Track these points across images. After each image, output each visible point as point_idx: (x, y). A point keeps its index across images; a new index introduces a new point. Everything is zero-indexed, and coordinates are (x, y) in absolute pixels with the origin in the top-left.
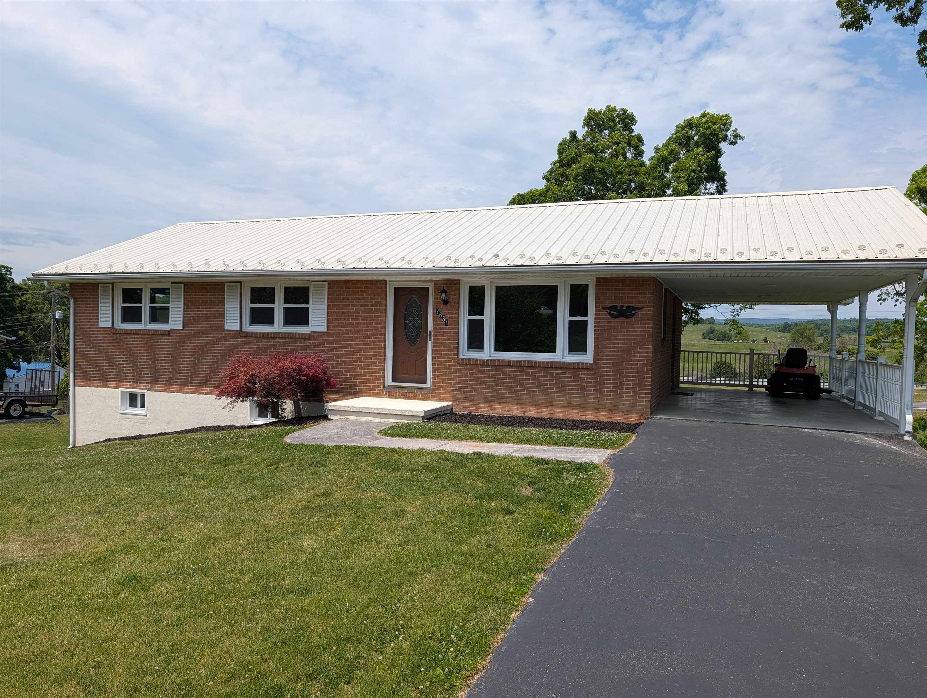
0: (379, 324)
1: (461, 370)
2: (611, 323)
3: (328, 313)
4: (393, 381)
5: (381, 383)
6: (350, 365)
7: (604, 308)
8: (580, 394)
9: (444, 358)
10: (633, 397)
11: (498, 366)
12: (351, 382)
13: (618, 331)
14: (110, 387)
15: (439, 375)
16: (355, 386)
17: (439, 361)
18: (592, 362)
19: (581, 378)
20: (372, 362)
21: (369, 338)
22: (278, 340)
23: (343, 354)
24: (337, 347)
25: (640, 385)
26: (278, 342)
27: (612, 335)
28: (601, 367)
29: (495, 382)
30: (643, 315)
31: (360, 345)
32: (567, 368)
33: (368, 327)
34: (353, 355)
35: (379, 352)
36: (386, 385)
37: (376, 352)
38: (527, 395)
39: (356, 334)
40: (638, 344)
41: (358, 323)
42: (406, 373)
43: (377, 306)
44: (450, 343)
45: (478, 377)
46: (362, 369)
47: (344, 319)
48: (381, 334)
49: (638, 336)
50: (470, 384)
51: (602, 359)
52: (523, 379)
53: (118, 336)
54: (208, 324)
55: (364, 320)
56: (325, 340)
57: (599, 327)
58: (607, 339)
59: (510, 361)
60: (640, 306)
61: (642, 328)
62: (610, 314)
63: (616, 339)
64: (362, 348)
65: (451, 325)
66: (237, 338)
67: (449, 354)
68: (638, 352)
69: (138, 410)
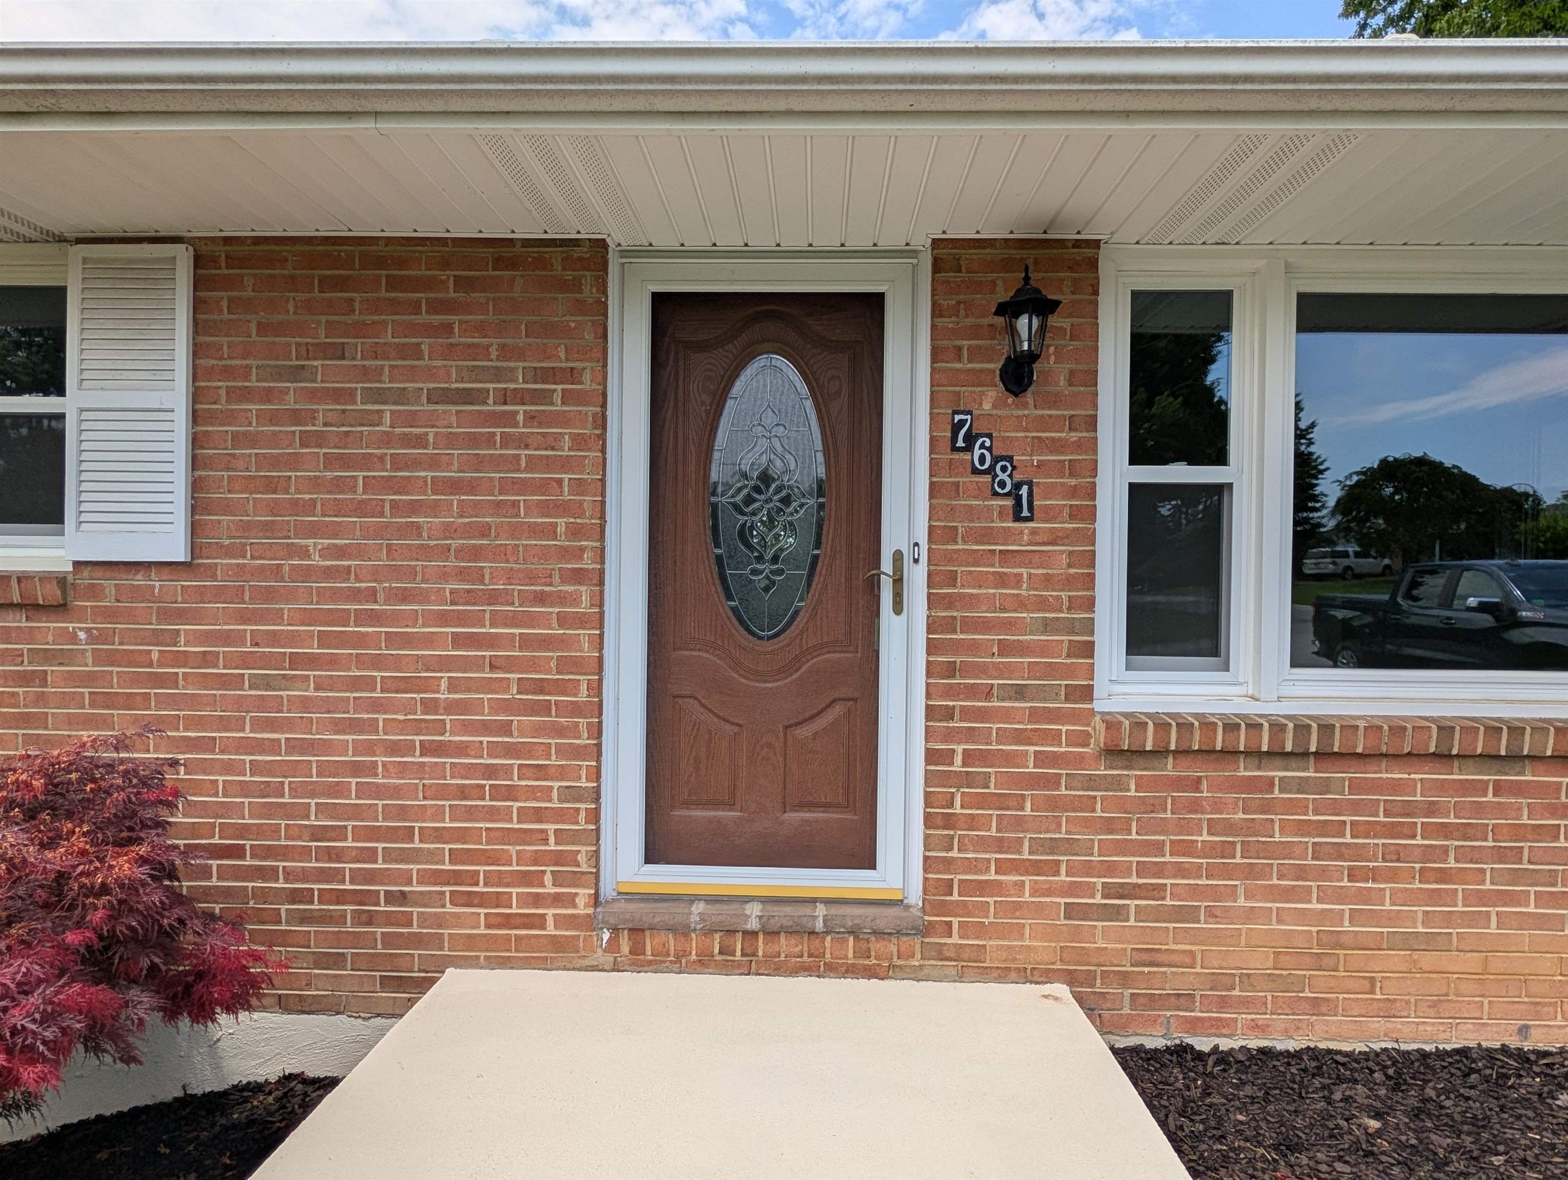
0: (563, 508)
1: (1118, 784)
3: (196, 441)
4: (652, 856)
5: (576, 879)
6: (356, 769)
9: (1007, 715)
12: (371, 877)
15: (972, 822)
16: (402, 898)
17: (970, 735)
20: (511, 751)
21: (493, 597)
23: (305, 704)
24: (267, 661)
29: (1339, 852)
31: (429, 641)
33: (484, 532)
34: (377, 706)
35: (561, 687)
36: (607, 890)
37: (540, 687)
38: (1541, 921)
39: (396, 572)
41: (414, 508)
42: (731, 806)
43: (544, 397)
44: (1047, 626)
45: (1230, 828)
46: (442, 792)
47: (316, 484)
48: (578, 576)
50: (1181, 871)
52: (1519, 832)
55: (455, 486)
56: (182, 616)
59: (1446, 729)
64: (445, 664)
65: (1051, 515)
67: (1041, 693)
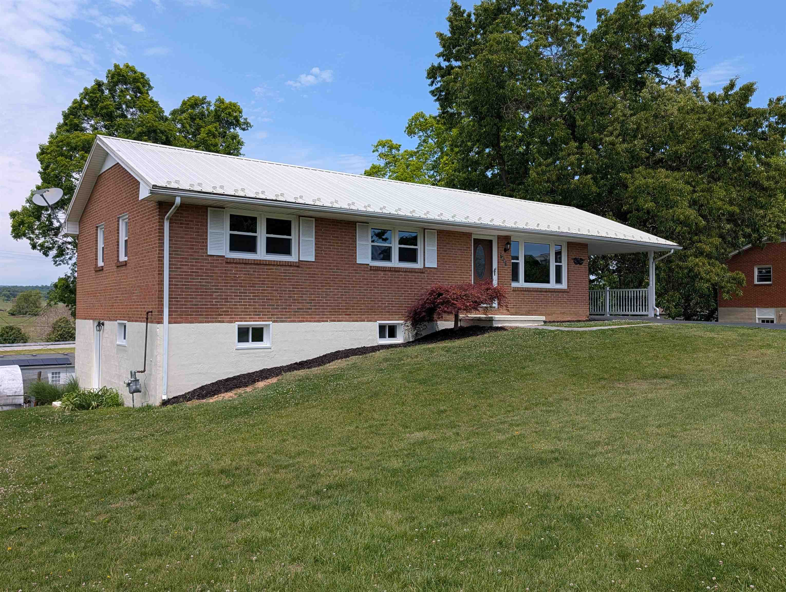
0: (469, 263)
1: (513, 294)
3: (437, 253)
7: (572, 259)
11: (526, 291)
14: (223, 322)
21: (463, 273)
24: (443, 280)
31: (457, 277)
32: (555, 292)
33: (462, 265)
39: (455, 269)
41: (456, 262)
43: (467, 250)
47: (447, 259)
48: (470, 271)
53: (234, 265)
55: (460, 260)
56: (435, 274)
57: (570, 269)
62: (574, 262)
64: (459, 280)
65: (508, 265)
66: (367, 271)
67: (507, 284)
69: (251, 344)
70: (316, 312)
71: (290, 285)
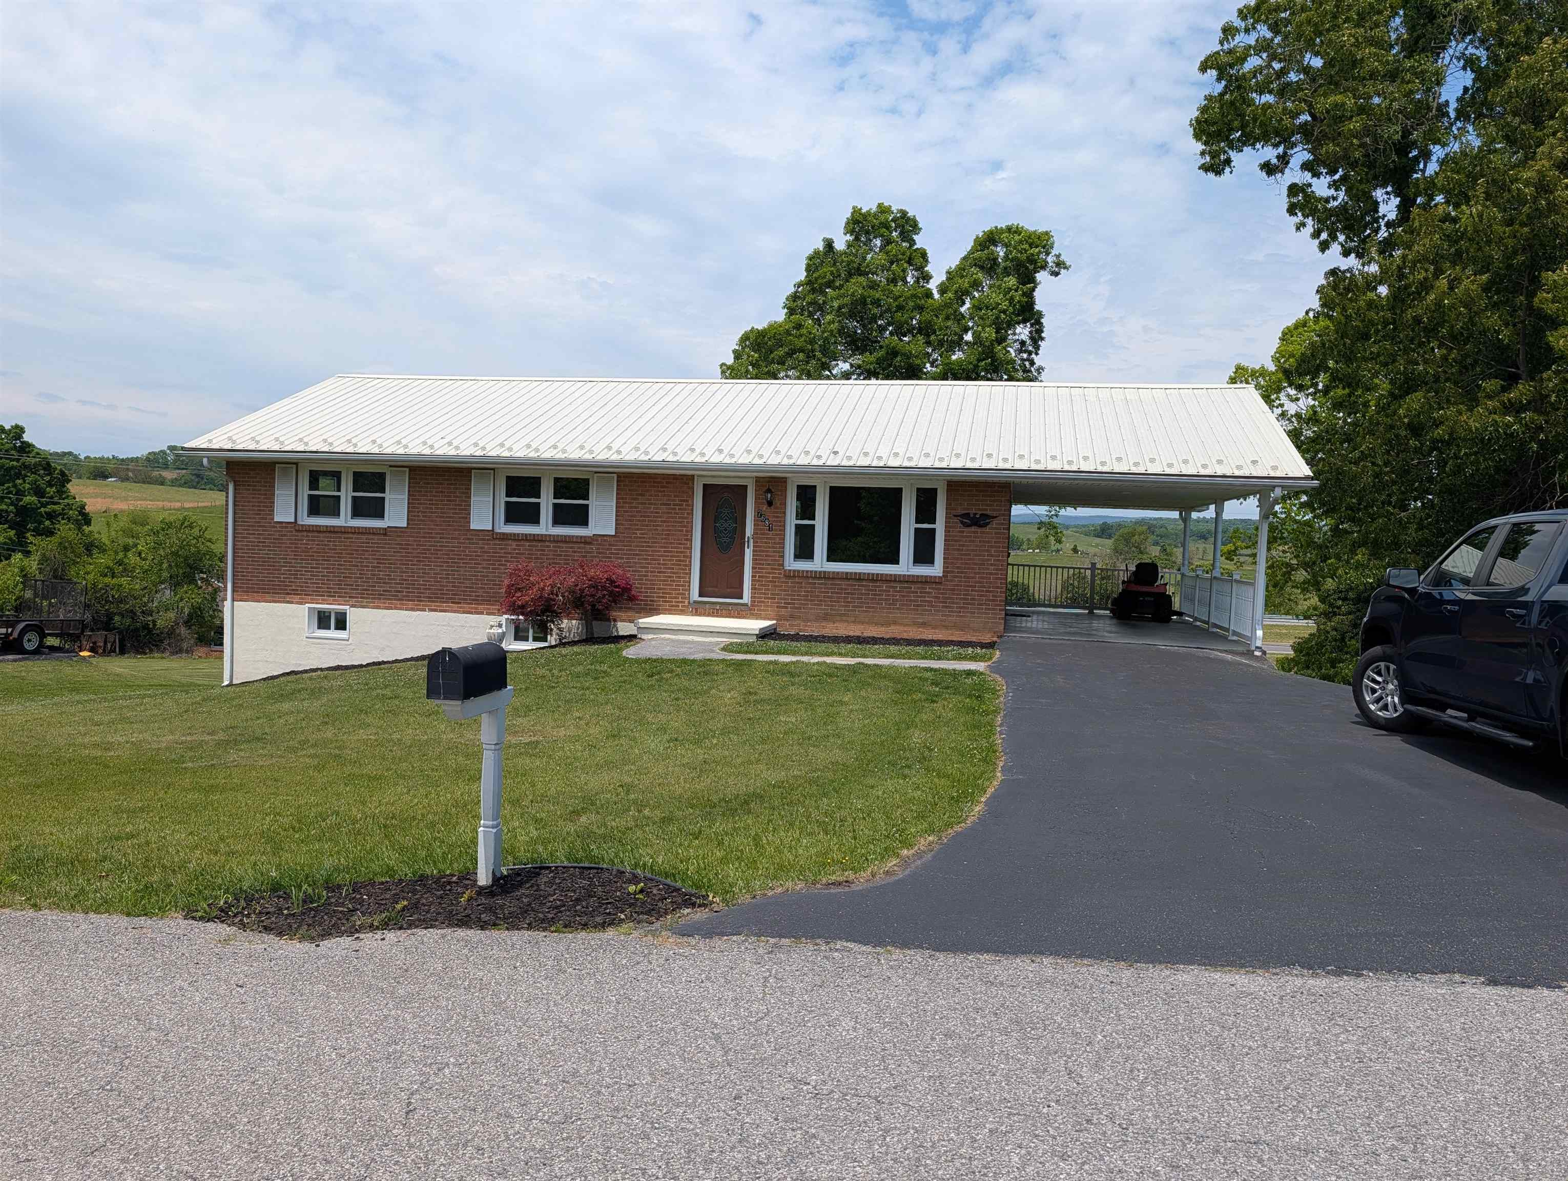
0: (685, 527)
1: (787, 583)
2: (963, 532)
3: (617, 512)
4: (700, 596)
5: (685, 598)
6: (645, 576)
7: (955, 516)
8: (927, 610)
9: (767, 569)
10: (986, 613)
11: (833, 578)
12: (647, 597)
13: (970, 541)
14: (292, 603)
15: (759, 589)
16: (653, 601)
17: (759, 572)
18: (941, 575)
19: (929, 593)
20: (674, 573)
21: (671, 543)
22: (547, 544)
23: (636, 563)
24: (629, 554)
25: (993, 601)
26: (548, 546)
27: (963, 545)
28: (952, 581)
29: (828, 597)
30: (999, 524)
31: (659, 551)
32: (913, 582)
33: (670, 530)
34: (648, 564)
35: (683, 561)
36: (691, 601)
37: (680, 561)
38: (866, 611)
39: (653, 538)
40: (992, 556)
41: (657, 526)
42: (716, 587)
43: (682, 505)
44: (774, 552)
45: (808, 592)
46: (661, 581)
47: (639, 521)
48: (687, 540)
49: (992, 547)
50: (798, 600)
51: (952, 572)
52: (862, 594)
53: (305, 534)
54: (444, 521)
55: (665, 522)
56: (613, 545)
57: (950, 536)
58: (958, 550)
59: (847, 573)
60: (995, 514)
61: (997, 538)
62: (962, 522)
63: (968, 550)
64: (662, 556)
65: (776, 530)
66: (488, 540)
67: (774, 565)
68: (992, 565)
69: (332, 633)
70: (408, 596)
71: (374, 559)
